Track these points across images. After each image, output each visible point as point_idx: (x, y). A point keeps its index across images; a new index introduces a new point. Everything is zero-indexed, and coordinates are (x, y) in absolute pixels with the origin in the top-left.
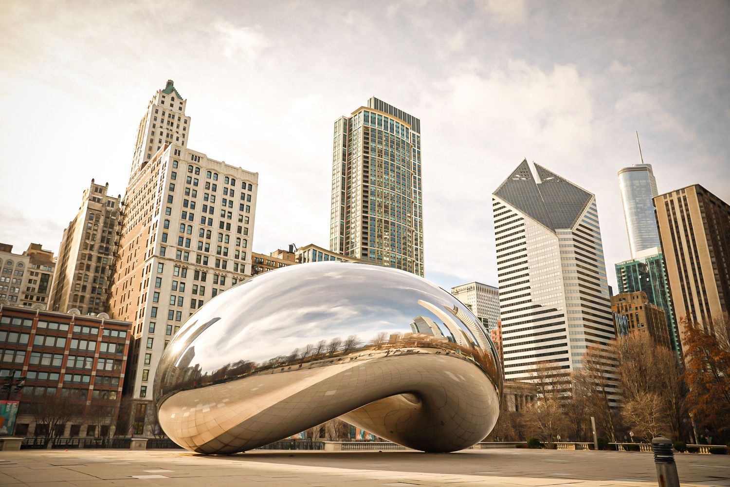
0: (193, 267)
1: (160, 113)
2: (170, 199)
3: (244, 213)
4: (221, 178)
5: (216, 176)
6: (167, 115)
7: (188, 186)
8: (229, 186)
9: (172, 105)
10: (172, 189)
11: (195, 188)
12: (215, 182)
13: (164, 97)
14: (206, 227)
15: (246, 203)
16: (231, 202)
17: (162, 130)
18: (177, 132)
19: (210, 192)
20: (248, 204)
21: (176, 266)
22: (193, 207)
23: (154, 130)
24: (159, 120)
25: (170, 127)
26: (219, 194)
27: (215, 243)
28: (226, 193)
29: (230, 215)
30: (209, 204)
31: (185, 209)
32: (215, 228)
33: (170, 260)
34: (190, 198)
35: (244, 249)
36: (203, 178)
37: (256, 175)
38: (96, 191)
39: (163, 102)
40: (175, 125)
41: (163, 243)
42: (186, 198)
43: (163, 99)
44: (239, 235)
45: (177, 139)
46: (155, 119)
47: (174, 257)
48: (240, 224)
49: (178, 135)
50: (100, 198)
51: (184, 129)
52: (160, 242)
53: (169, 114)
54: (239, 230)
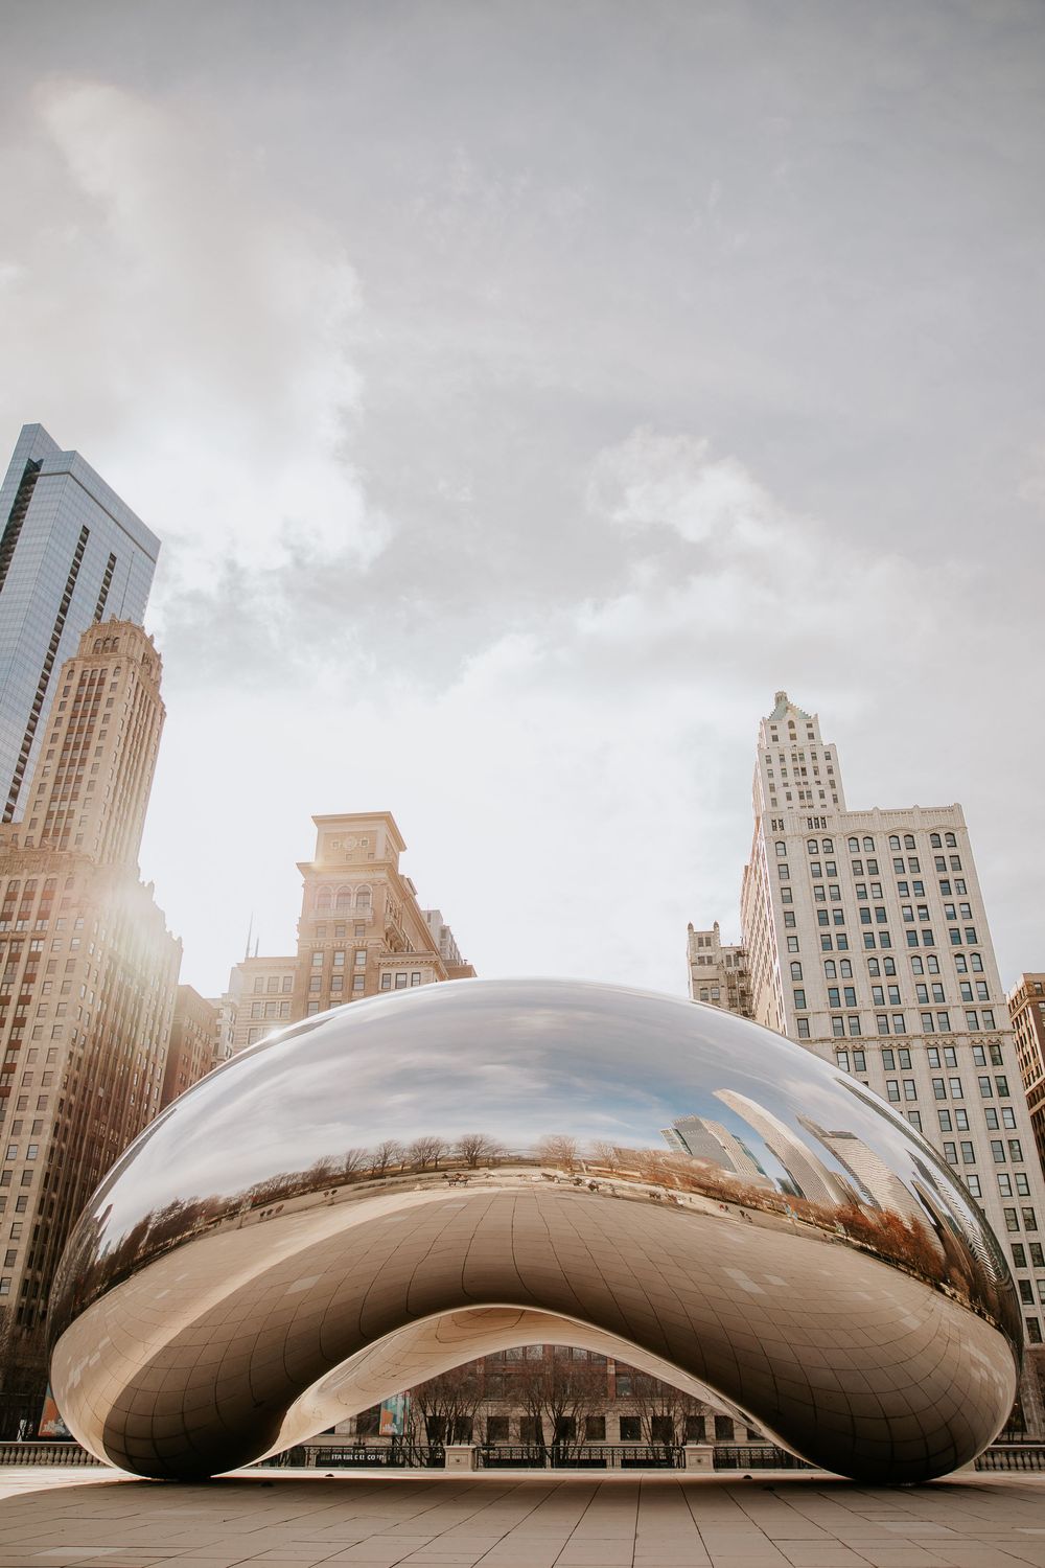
0: (875, 1045)
1: (775, 759)
2: (790, 918)
3: (955, 898)
4: (881, 842)
5: (869, 841)
6: (788, 758)
7: (818, 881)
8: (904, 854)
9: (793, 737)
10: (788, 899)
11: (833, 881)
12: (871, 856)
13: (774, 728)
14: (879, 952)
15: (951, 875)
16: (919, 884)
17: (788, 790)
18: (819, 783)
19: (866, 878)
20: (958, 875)
21: (838, 1051)
22: (840, 920)
23: (773, 795)
24: (777, 773)
25: (801, 779)
26: (888, 877)
27: (909, 981)
28: (900, 869)
29: (924, 911)
30: (871, 904)
31: (825, 930)
32: (900, 949)
33: (822, 1041)
34: (829, 905)
35: (979, 976)
36: (843, 855)
37: (954, 810)
38: (701, 944)
39: (775, 738)
40: (810, 771)
41: (799, 1011)
42: (821, 906)
43: (774, 733)
44: (957, 949)
45: (822, 796)
46: (771, 775)
47: (830, 1034)
48: (954, 924)
49: (821, 788)
50: (711, 954)
51: (830, 771)
52: (792, 1009)
53: (793, 755)
54: (955, 937)
